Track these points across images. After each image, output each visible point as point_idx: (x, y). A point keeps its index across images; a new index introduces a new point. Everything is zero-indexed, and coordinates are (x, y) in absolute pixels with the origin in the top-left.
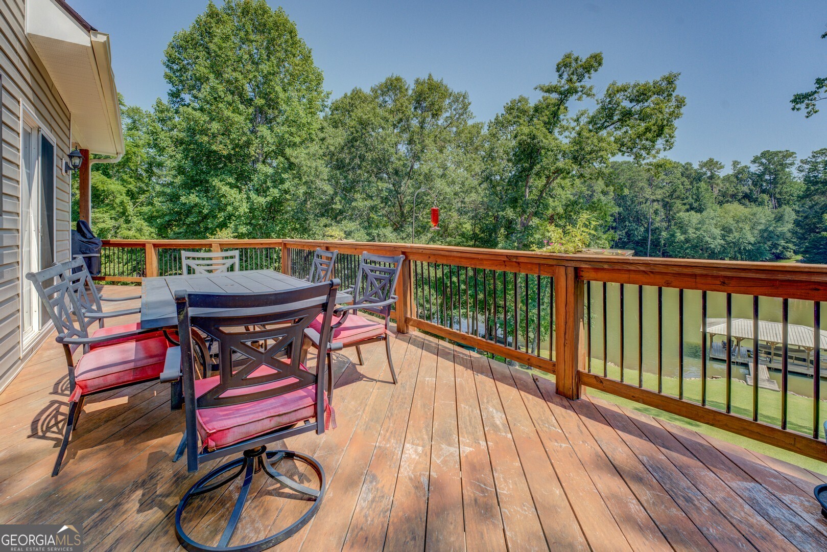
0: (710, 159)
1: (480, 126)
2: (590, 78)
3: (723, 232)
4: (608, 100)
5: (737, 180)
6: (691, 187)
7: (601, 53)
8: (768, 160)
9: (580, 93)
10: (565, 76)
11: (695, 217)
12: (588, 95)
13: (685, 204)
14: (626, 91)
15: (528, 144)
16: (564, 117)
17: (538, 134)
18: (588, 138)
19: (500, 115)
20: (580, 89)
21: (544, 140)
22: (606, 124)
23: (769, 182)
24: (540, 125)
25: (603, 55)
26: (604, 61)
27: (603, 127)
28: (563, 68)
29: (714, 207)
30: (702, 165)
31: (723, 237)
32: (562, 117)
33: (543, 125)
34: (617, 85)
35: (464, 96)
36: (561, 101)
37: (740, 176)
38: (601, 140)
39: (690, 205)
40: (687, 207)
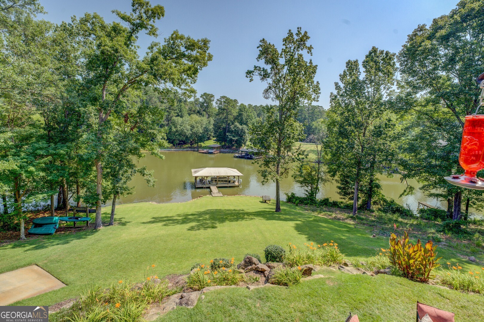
2: (154, 22)
3: (191, 128)
8: (206, 97)
9: (149, 30)
10: (138, 13)
12: (153, 34)
14: (183, 40)
17: (119, 48)
23: (206, 107)
25: (165, 9)
26: (165, 13)
28: (136, 6)
29: (187, 116)
36: (133, 31)
37: (196, 102)
39: (178, 113)
40: (177, 114)
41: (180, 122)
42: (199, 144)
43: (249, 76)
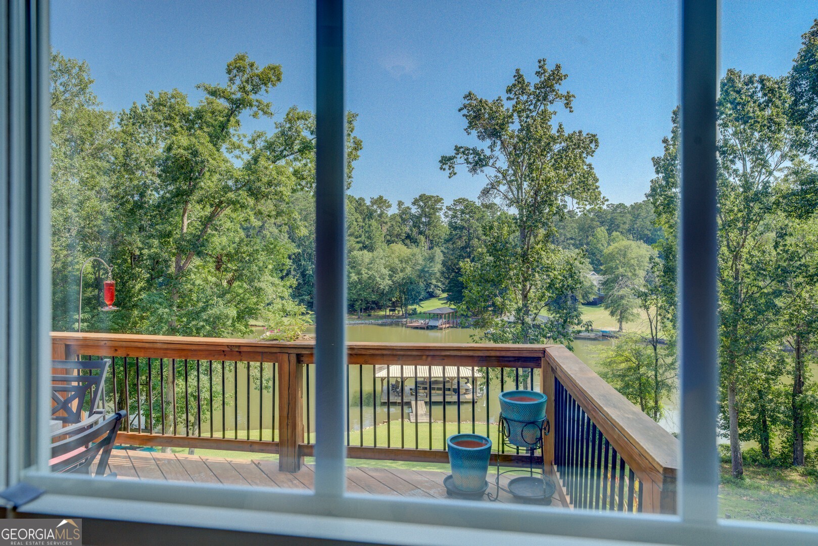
0: (380, 197)
1: (107, 117)
2: (267, 92)
3: (390, 272)
4: (288, 125)
5: (402, 220)
6: (364, 225)
7: (279, 66)
8: (425, 203)
9: (255, 109)
10: (238, 81)
11: (367, 255)
12: (265, 113)
13: (358, 242)
14: (306, 120)
15: (188, 160)
16: (235, 132)
17: (201, 149)
18: (266, 168)
19: (139, 106)
20: (255, 103)
21: (211, 161)
22: (285, 153)
23: (426, 224)
24: (205, 139)
25: (282, 70)
26: (282, 77)
27: (281, 156)
28: (235, 71)
29: (383, 247)
30: (374, 202)
31: (391, 276)
32: (231, 130)
33: (208, 139)
34: (298, 111)
35: (80, 68)
36: (231, 113)
37: (404, 216)
38: (280, 173)
39: (363, 243)
40: (361, 245)
41: (367, 260)
42: (410, 307)
43: (446, 167)
